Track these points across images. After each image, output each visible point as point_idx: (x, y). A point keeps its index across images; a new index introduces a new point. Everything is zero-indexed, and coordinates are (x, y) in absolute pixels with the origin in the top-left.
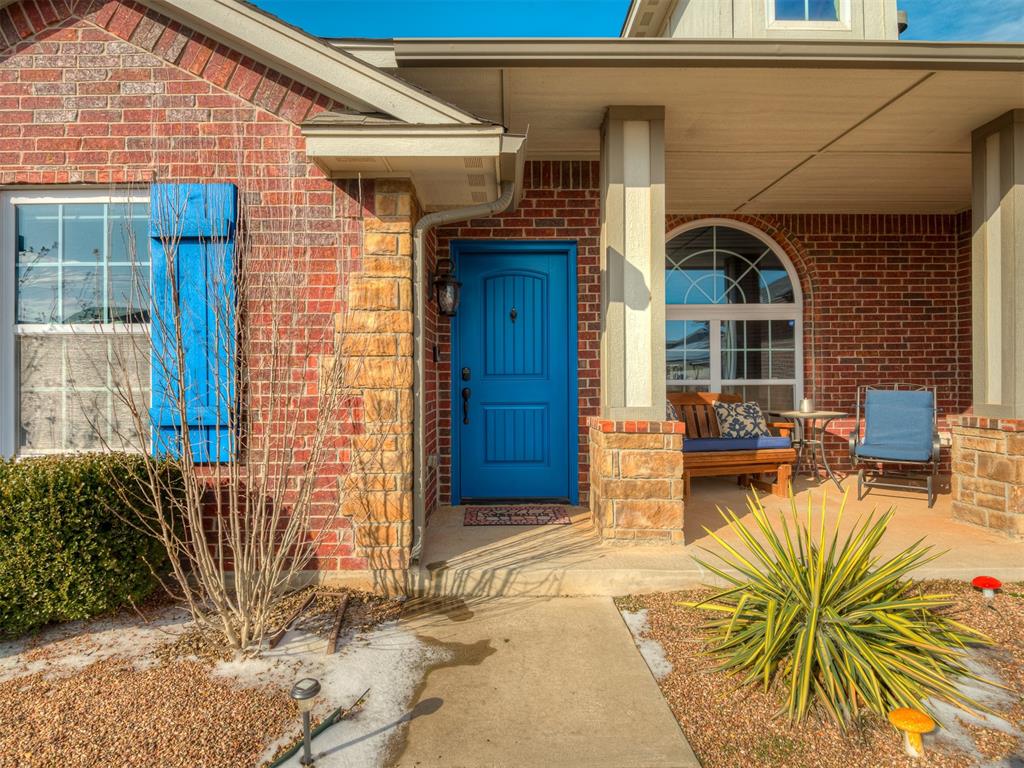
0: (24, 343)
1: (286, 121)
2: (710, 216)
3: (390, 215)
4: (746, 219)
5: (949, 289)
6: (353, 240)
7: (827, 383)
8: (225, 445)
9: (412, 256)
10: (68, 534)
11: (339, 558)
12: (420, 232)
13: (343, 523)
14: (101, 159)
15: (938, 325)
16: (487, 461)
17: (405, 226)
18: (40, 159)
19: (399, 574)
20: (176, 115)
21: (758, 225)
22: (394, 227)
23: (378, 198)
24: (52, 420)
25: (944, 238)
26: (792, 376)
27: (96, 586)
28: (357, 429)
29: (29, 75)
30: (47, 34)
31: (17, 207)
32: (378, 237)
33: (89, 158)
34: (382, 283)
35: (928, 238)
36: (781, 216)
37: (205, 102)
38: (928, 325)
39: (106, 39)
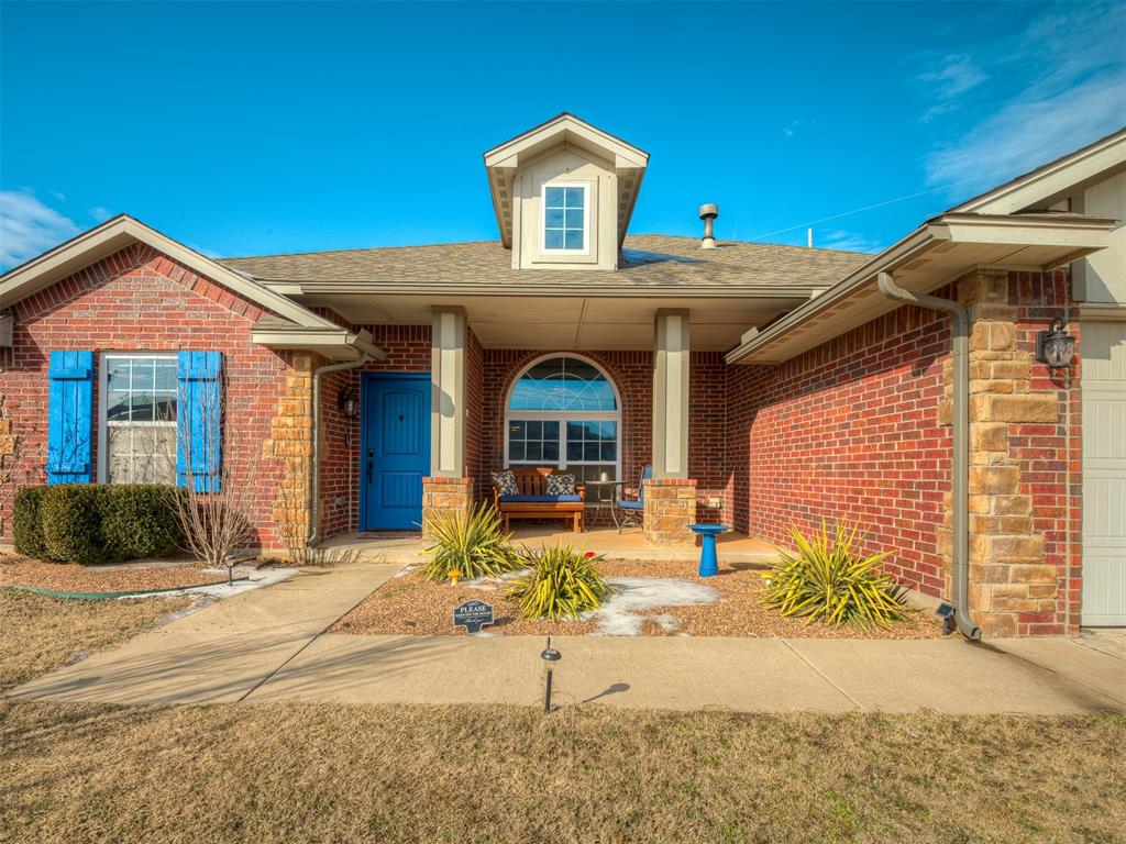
0: (112, 431)
1: (249, 320)
2: (559, 351)
3: (300, 368)
4: (583, 353)
5: (720, 401)
6: (283, 380)
7: (636, 464)
8: (213, 484)
9: (312, 388)
10: (140, 514)
11: (272, 542)
12: (316, 376)
13: (273, 525)
14: (153, 337)
15: (713, 426)
16: (383, 507)
17: (308, 373)
18: (121, 337)
19: (302, 551)
20: (190, 316)
21: (591, 357)
22: (303, 374)
23: (294, 359)
24: (126, 471)
25: (718, 368)
26: (614, 459)
27: (150, 539)
28: (282, 477)
29: (116, 294)
30: (126, 273)
31: (108, 360)
32: (294, 379)
33: (146, 336)
34: (297, 402)
35: (707, 367)
36: (606, 352)
37: (207, 309)
38: (706, 426)
39: (156, 275)
